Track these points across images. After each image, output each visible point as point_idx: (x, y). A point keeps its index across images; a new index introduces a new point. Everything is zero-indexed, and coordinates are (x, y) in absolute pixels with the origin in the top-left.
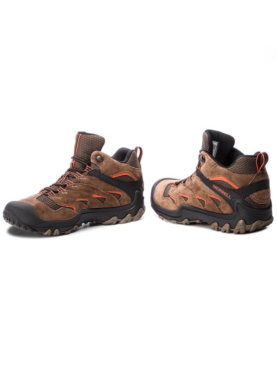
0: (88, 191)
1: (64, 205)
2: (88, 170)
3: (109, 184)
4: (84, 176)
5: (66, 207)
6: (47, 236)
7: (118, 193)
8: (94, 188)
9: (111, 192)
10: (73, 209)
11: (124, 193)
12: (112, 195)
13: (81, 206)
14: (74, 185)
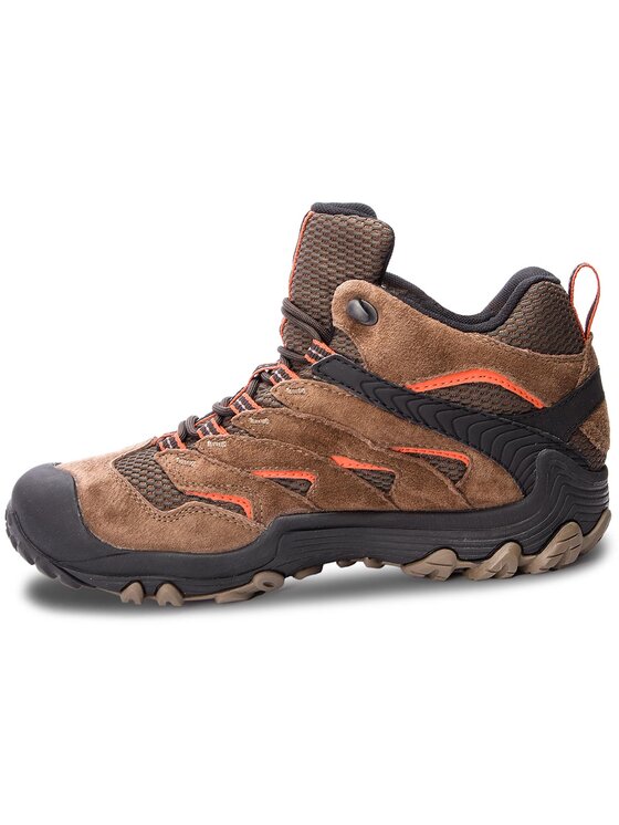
0: (315, 443)
1: (201, 491)
2: (317, 358)
3: (401, 415)
4: (302, 381)
5: (210, 501)
6: (130, 607)
7: (452, 455)
8: (336, 431)
9: (412, 450)
10: (240, 510)
11: (475, 456)
12: (421, 463)
13: (275, 501)
14: (259, 416)
